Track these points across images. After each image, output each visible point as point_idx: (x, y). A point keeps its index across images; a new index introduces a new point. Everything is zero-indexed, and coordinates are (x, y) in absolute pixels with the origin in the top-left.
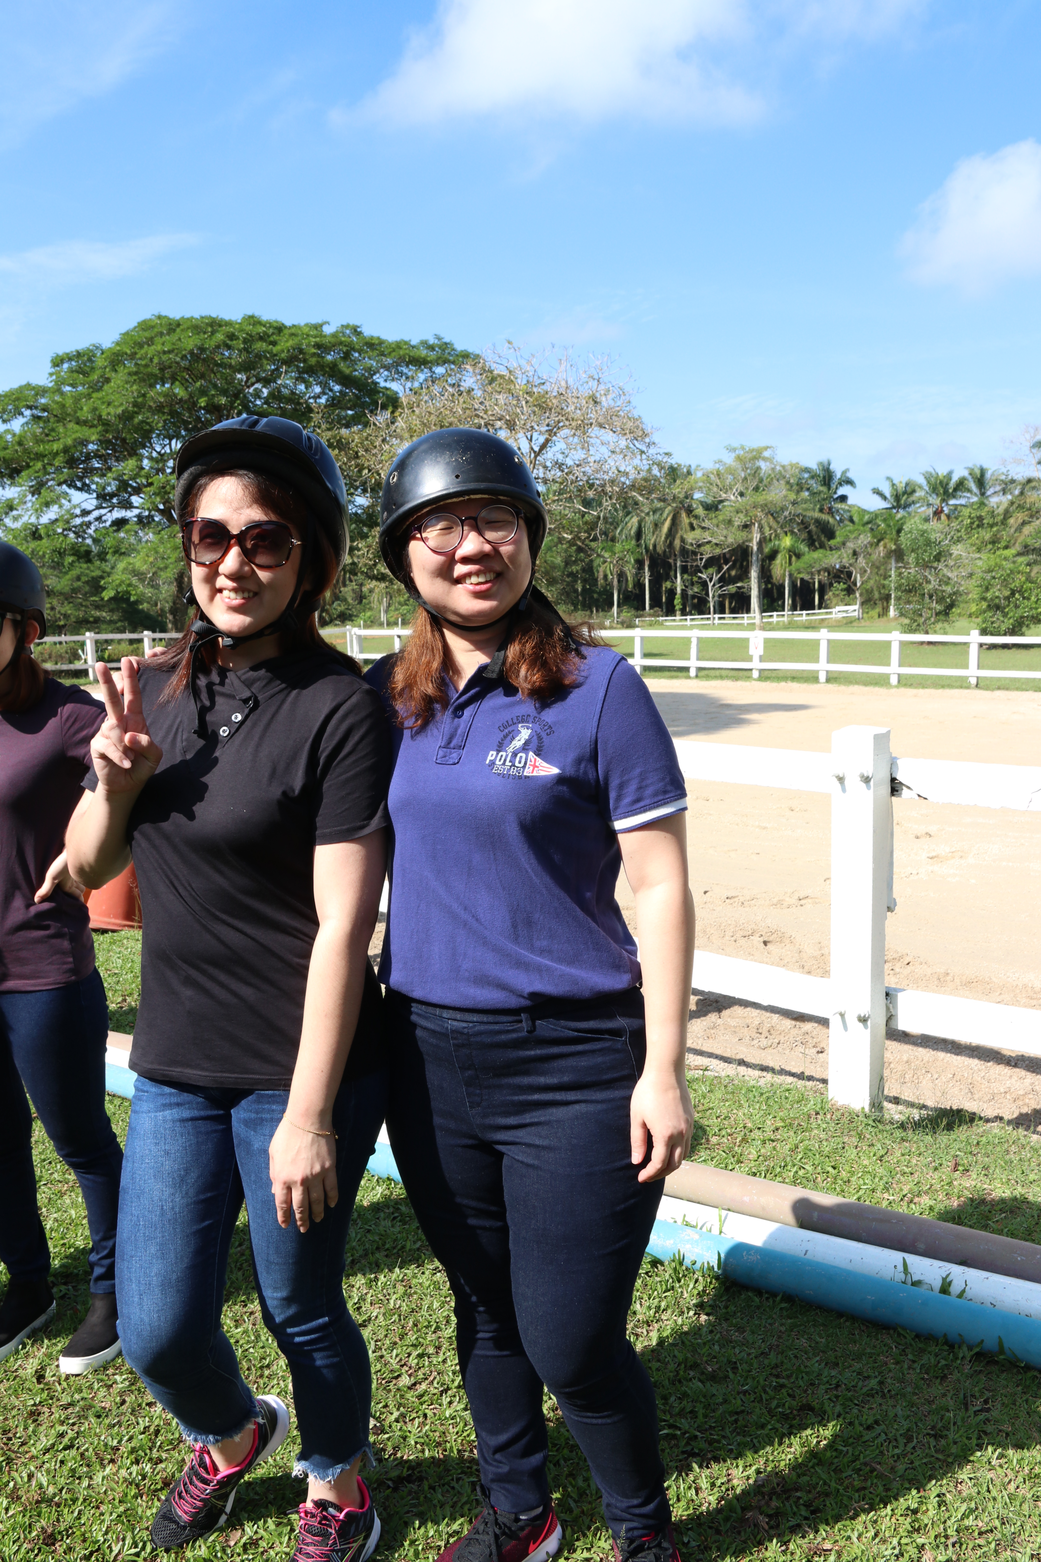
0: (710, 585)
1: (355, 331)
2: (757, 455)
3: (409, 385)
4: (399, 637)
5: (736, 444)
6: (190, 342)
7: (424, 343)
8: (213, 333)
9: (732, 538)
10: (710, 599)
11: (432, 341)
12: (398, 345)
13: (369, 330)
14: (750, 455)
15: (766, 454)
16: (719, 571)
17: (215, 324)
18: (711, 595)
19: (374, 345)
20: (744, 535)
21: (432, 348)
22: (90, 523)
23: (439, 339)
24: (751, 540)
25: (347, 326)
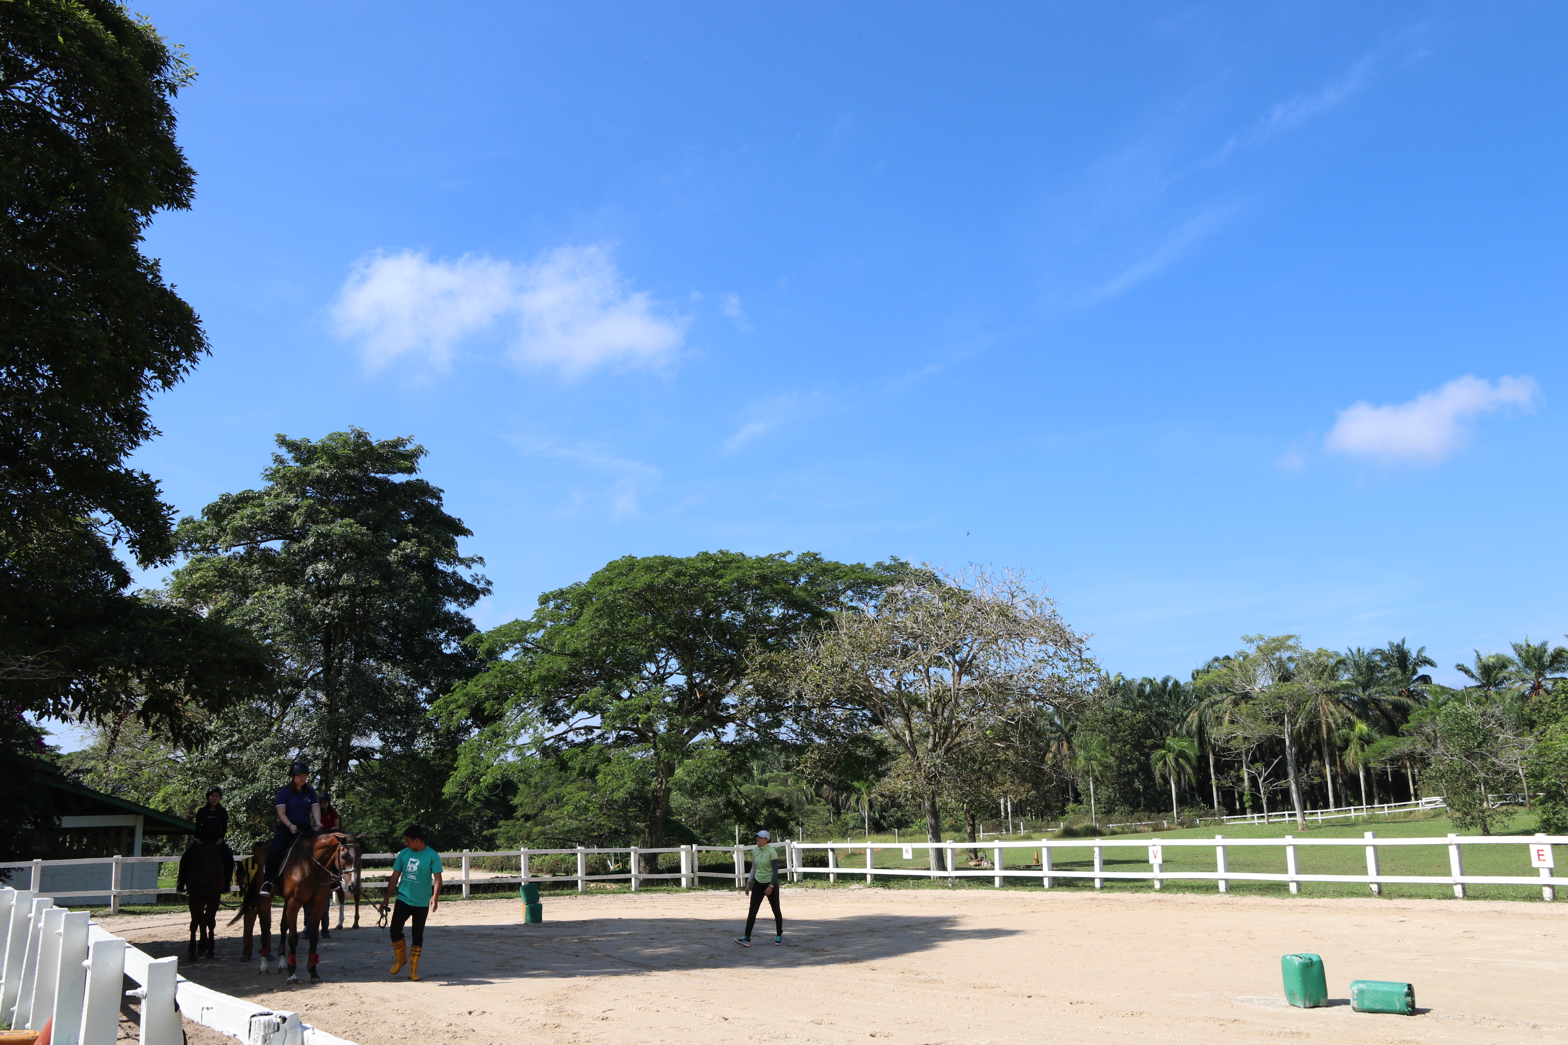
0: (1260, 781)
1: (815, 558)
2: (1280, 644)
3: (873, 602)
4: (833, 850)
5: (1253, 635)
6: (642, 580)
7: (879, 565)
8: (662, 572)
9: (1260, 731)
10: (1262, 796)
11: (887, 562)
12: (852, 569)
13: (829, 556)
14: (1273, 645)
15: (1290, 643)
16: (1267, 766)
17: (666, 563)
18: (1262, 792)
19: (833, 570)
20: (1273, 727)
21: (888, 568)
22: (593, 739)
23: (895, 560)
24: (1282, 732)
25: (807, 554)
